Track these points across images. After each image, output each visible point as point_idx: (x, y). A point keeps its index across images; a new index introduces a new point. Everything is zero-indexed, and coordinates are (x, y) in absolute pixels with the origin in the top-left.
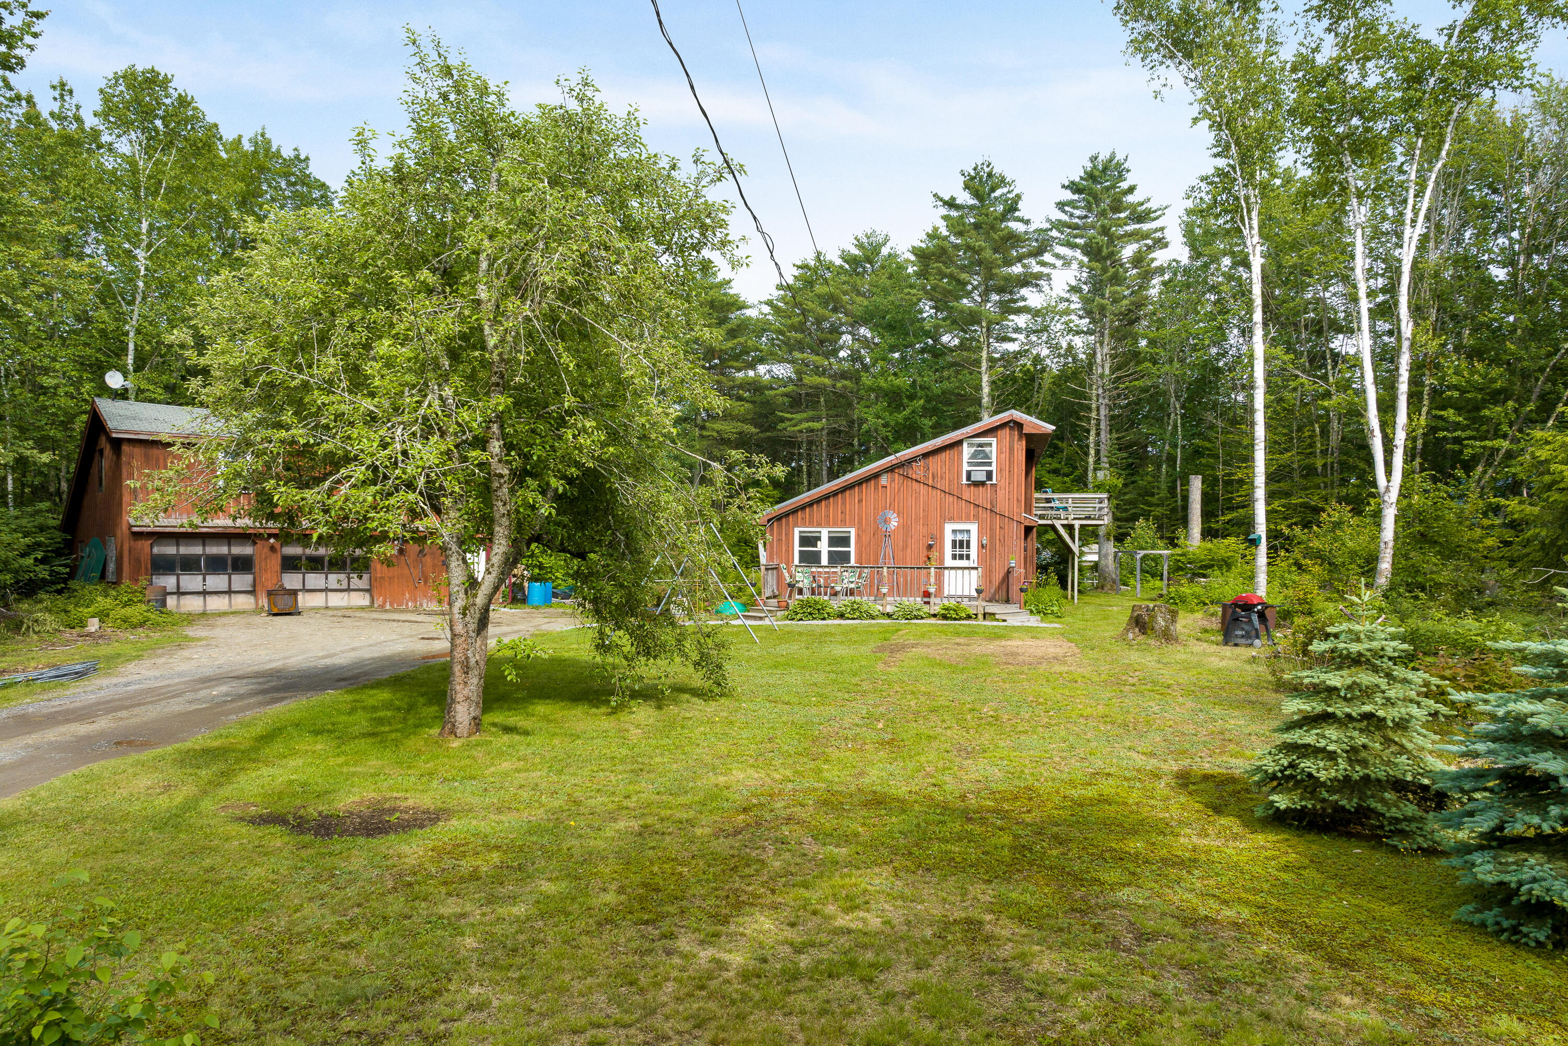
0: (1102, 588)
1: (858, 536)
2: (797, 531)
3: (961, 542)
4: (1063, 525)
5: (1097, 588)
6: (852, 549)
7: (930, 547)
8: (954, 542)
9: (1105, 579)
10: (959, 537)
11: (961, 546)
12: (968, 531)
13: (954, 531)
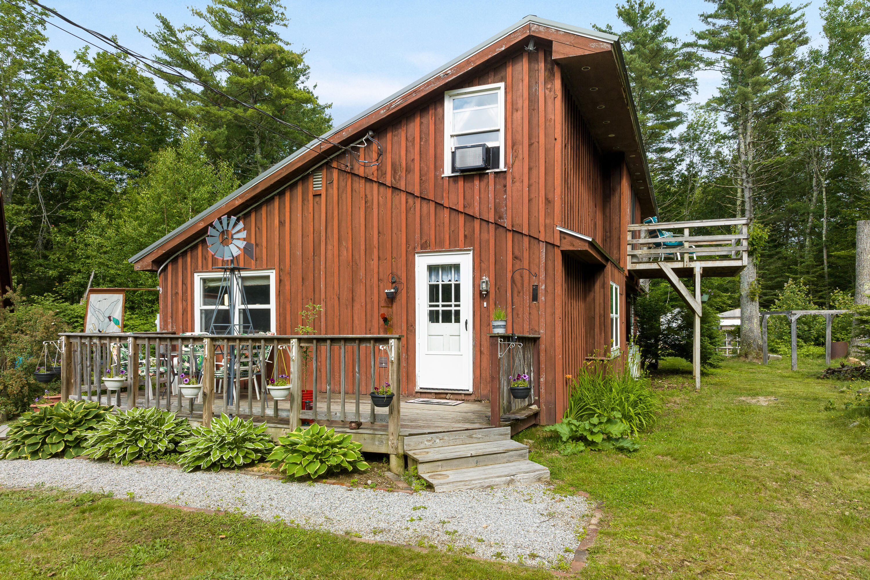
0: (746, 356)
1: (280, 282)
2: (197, 278)
3: (447, 288)
4: (676, 270)
5: (739, 356)
6: (272, 306)
7: (391, 298)
8: (433, 290)
9: (749, 345)
10: (443, 279)
11: (447, 298)
12: (457, 267)
13: (432, 269)
